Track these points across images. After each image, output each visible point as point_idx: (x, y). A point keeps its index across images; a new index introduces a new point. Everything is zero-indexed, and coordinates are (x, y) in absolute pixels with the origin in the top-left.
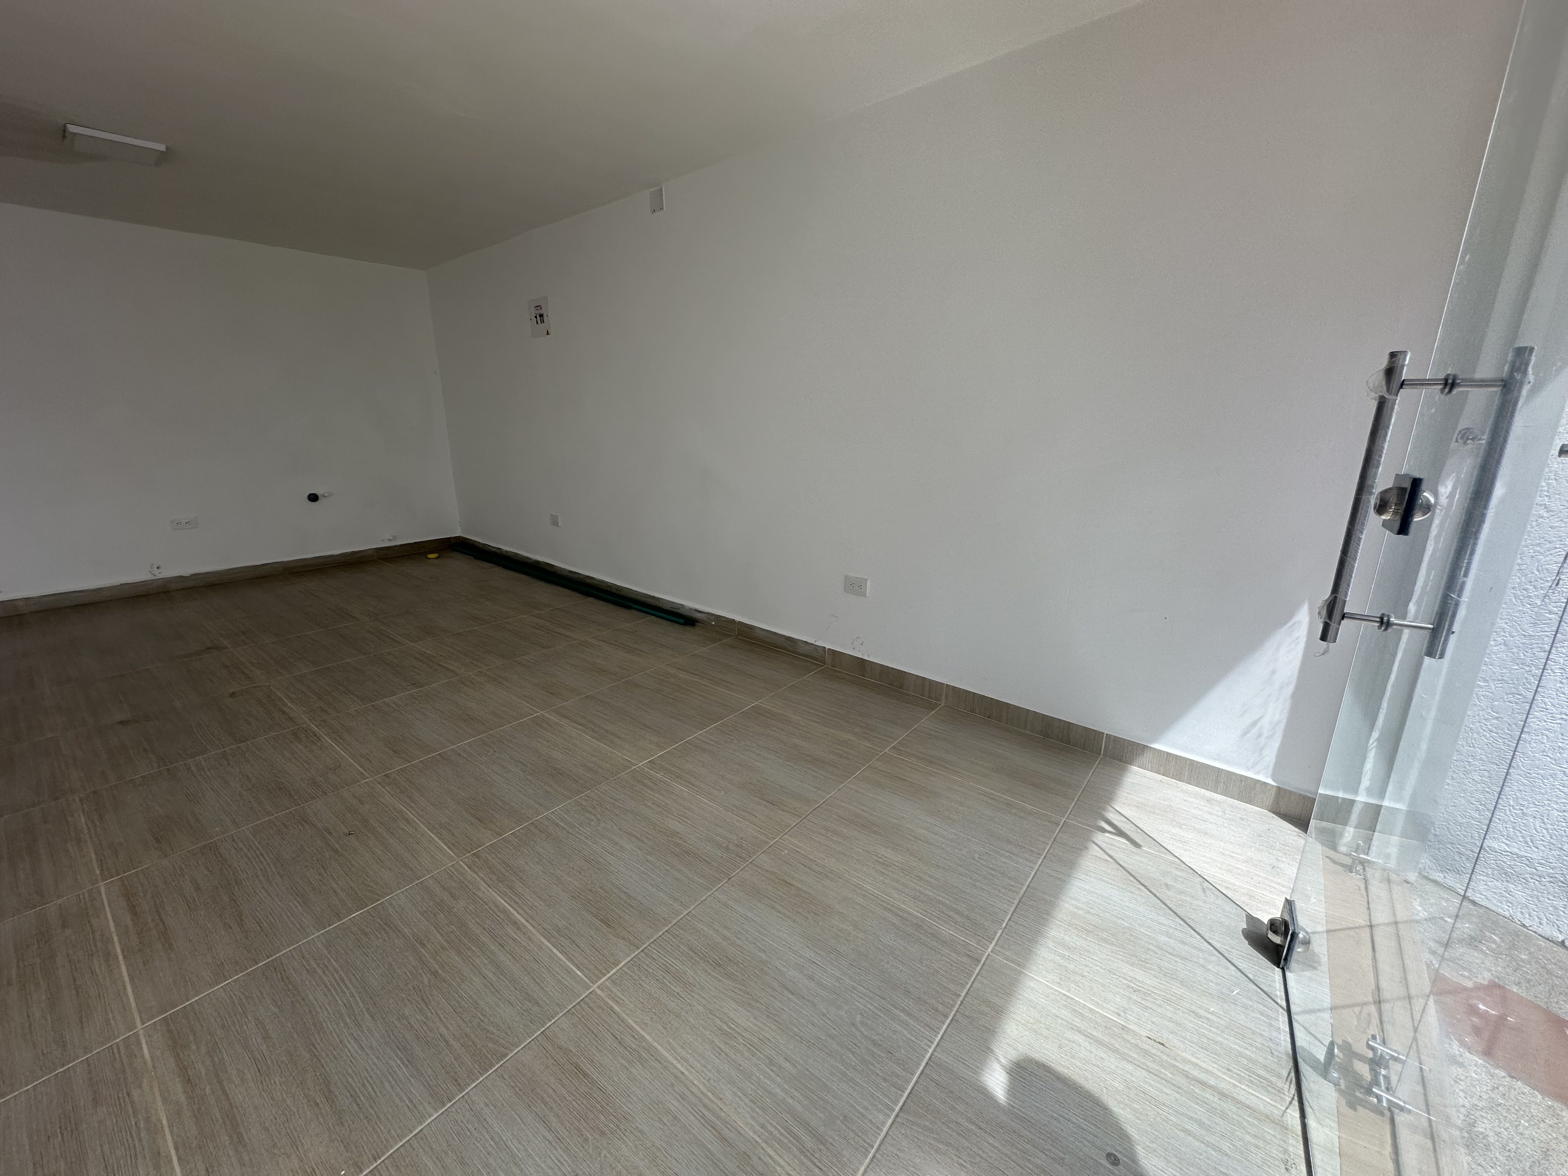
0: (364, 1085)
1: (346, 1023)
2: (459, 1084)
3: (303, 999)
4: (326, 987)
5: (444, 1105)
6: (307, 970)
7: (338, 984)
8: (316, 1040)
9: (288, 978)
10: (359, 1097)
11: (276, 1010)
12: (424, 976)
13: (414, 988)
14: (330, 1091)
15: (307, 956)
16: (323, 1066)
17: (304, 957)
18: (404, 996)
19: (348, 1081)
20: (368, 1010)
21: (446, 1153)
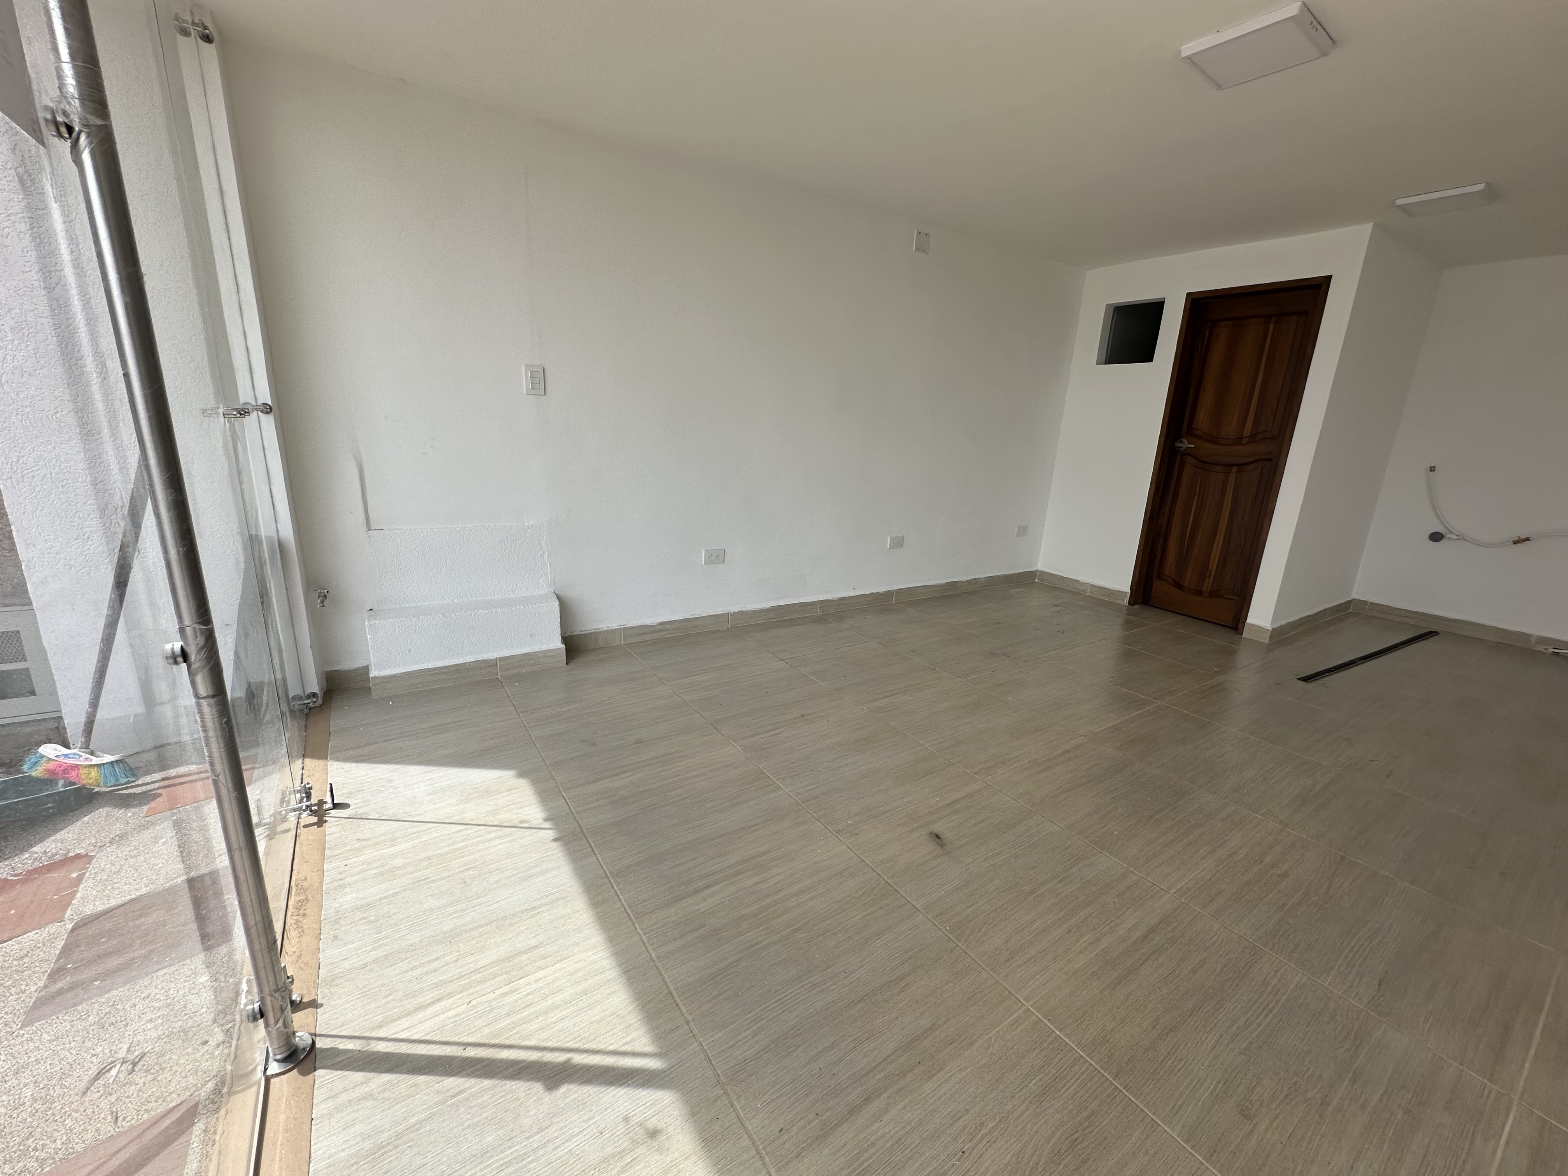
0: (1181, 1060)
1: (1230, 1027)
2: (1212, 1156)
3: (1237, 986)
4: (1258, 999)
5: (1186, 1142)
6: (1266, 979)
7: (1265, 1008)
8: (1205, 1008)
9: (1250, 967)
10: (1170, 1059)
11: (1218, 970)
12: (1315, 1091)
13: (1295, 1083)
14: (1167, 1034)
15: (1279, 974)
16: (1186, 1021)
17: (1276, 971)
18: (1282, 1074)
19: (1179, 1046)
20: (1251, 1043)
21: (1146, 1154)
